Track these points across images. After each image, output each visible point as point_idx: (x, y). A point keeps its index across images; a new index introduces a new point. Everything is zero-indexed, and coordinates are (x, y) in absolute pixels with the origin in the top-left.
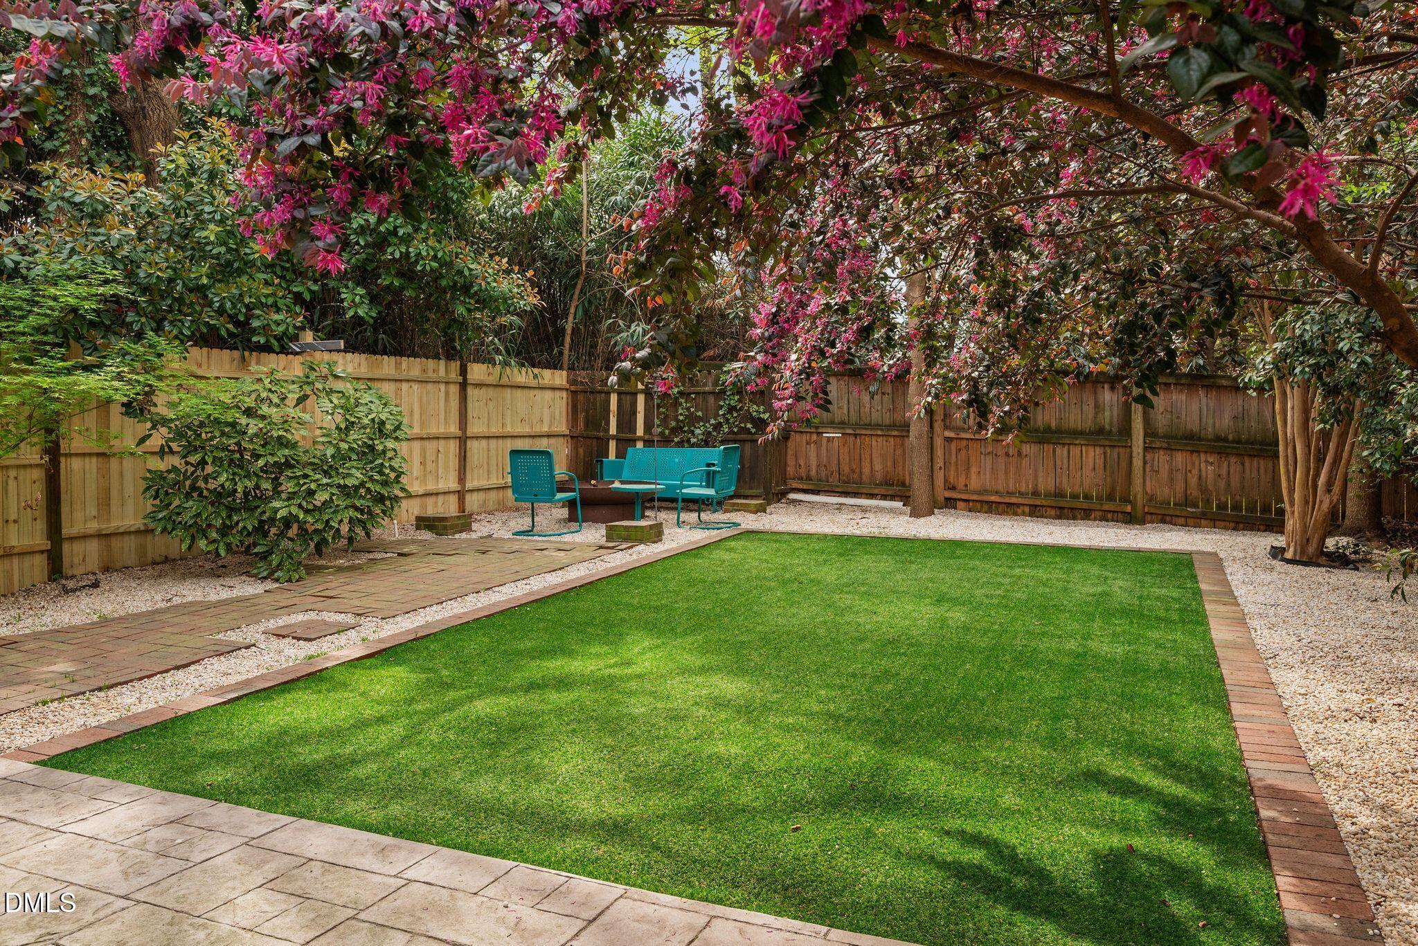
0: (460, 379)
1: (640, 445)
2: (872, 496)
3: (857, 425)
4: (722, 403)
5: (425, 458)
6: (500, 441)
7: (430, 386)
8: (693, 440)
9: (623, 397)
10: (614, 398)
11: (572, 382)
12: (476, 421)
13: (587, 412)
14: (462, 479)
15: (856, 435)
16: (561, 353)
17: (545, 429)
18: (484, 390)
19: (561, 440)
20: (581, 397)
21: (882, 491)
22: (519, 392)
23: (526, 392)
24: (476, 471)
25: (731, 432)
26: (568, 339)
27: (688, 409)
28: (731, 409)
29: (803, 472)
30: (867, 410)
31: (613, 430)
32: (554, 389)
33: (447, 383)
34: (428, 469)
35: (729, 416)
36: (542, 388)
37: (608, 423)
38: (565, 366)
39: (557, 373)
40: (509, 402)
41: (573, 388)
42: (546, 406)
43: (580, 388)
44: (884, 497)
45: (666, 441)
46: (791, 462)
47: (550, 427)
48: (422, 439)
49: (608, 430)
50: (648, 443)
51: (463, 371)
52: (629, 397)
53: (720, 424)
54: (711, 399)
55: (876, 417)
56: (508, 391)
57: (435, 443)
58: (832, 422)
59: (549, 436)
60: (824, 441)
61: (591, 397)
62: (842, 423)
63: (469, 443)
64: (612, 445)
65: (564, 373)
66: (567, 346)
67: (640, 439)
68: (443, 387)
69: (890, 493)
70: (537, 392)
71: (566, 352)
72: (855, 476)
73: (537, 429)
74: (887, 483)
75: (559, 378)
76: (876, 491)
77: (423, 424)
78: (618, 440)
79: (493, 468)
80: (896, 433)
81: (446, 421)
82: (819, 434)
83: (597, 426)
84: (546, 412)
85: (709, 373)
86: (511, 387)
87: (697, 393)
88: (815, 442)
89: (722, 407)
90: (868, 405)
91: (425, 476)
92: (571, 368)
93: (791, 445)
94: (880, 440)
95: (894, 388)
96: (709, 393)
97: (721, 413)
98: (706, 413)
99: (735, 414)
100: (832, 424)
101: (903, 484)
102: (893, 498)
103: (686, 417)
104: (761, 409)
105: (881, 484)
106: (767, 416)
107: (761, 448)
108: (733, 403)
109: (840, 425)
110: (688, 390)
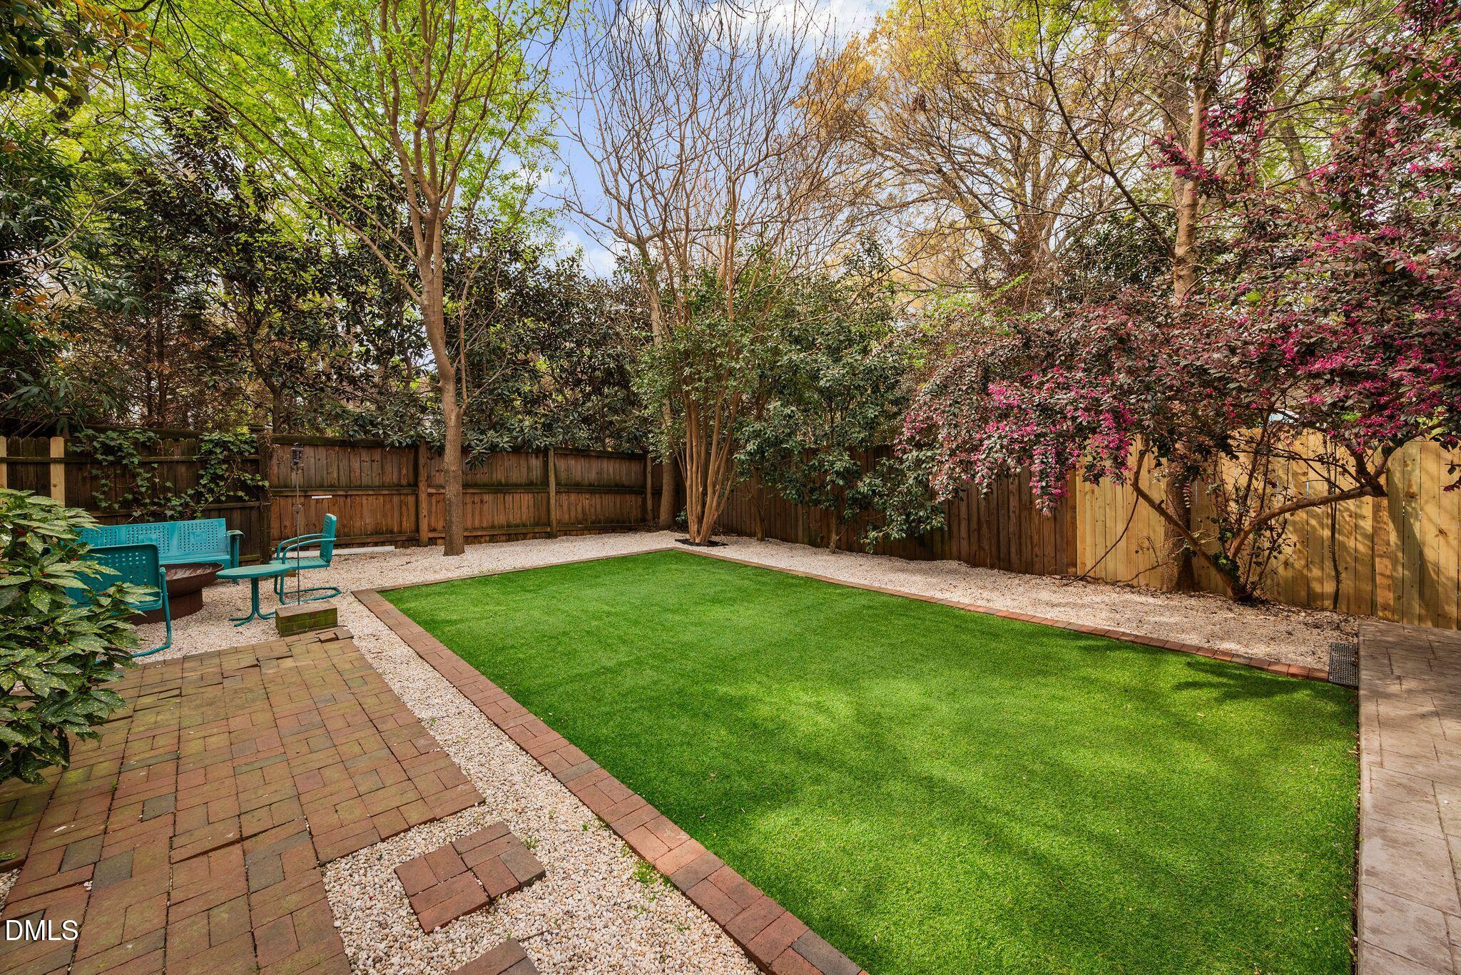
2: (363, 544)
3: (350, 487)
4: (202, 472)
8: (166, 513)
15: (346, 496)
21: (375, 539)
25: (217, 501)
27: (149, 480)
28: (216, 478)
29: (290, 531)
30: (358, 474)
35: (212, 486)
44: (376, 544)
45: (117, 518)
46: (275, 523)
53: (200, 494)
54: (182, 470)
55: (366, 480)
60: (313, 503)
62: (332, 486)
69: (382, 540)
72: (348, 530)
74: (377, 532)
76: (369, 540)
80: (386, 493)
82: (306, 497)
87: (160, 463)
88: (302, 505)
89: (201, 477)
90: (358, 471)
93: (275, 509)
94: (370, 498)
95: (383, 457)
96: (178, 462)
97: (203, 482)
98: (175, 482)
99: (222, 484)
100: (321, 487)
101: (392, 532)
102: (383, 544)
103: (148, 488)
104: (258, 477)
105: (372, 534)
106: (267, 484)
107: (254, 514)
108: (220, 472)
109: (331, 488)
110: (147, 460)
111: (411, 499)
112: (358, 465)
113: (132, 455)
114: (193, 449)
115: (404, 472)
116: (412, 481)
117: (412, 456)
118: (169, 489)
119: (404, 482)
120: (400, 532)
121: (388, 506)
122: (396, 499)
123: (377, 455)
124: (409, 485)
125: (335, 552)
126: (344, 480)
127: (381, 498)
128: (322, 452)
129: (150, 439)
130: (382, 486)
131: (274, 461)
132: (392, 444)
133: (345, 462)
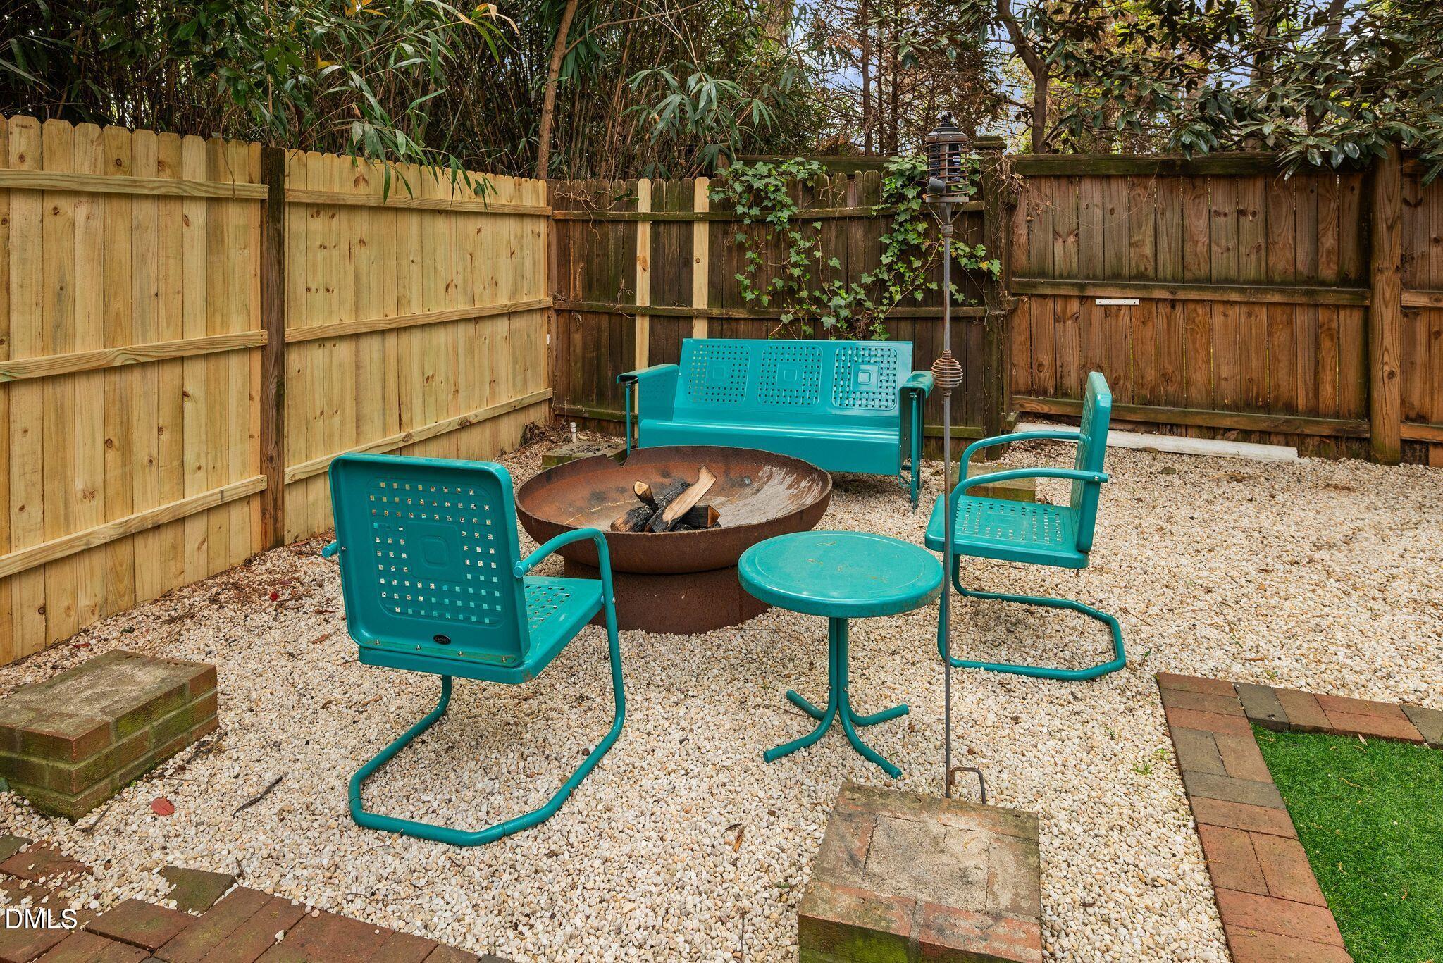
0: (261, 190)
1: (700, 329)
2: (1212, 432)
3: (1180, 280)
4: (885, 239)
5: (126, 426)
6: (392, 340)
7: (143, 210)
8: (828, 321)
9: (662, 228)
10: (644, 233)
11: (559, 202)
12: (319, 297)
13: (589, 262)
14: (271, 459)
15: (1173, 303)
16: (533, 147)
17: (503, 300)
18: (340, 222)
19: (537, 319)
20: (576, 232)
21: (1243, 420)
22: (440, 226)
23: (460, 223)
24: (319, 426)
25: (909, 301)
26: (547, 121)
27: (808, 252)
28: (907, 252)
29: (1046, 378)
30: (1202, 248)
31: (643, 297)
32: (520, 216)
33: (214, 201)
34: (141, 454)
35: (902, 267)
36: (494, 215)
37: (632, 284)
38: (543, 173)
39: (528, 184)
40: (414, 244)
41: (559, 214)
42: (504, 253)
43: (573, 213)
44: (1245, 436)
45: (761, 323)
46: (1020, 357)
47: (513, 294)
48: (107, 370)
49: (633, 298)
50: (721, 326)
51: (273, 171)
52: (675, 230)
53: (881, 285)
54: (857, 233)
55: (1222, 264)
56: (413, 222)
57: (169, 375)
58: (1117, 275)
59: (511, 314)
60: (1097, 315)
61: (596, 230)
62: (1141, 276)
63: (294, 360)
64: (642, 328)
65: (542, 184)
66: (546, 134)
67: (700, 315)
68: (197, 213)
69: (1263, 426)
70: (483, 223)
71: (544, 147)
72: (1171, 389)
73: (485, 304)
74: (1245, 404)
75: (533, 193)
76: (1227, 423)
77: (110, 330)
78: (654, 317)
79: (373, 408)
80: (1277, 298)
81: (211, 304)
82: (1084, 299)
83: (609, 289)
84: (505, 266)
85: (851, 177)
86: (421, 211)
87: (825, 220)
88: (1075, 317)
89: (884, 249)
90: (1203, 239)
91: (127, 478)
92: (554, 175)
93: (1020, 322)
94: (1233, 312)
95: (1269, 201)
96: (852, 218)
97: (886, 260)
98: (846, 260)
99: (917, 264)
100: (1117, 278)
101: (1290, 408)
102: (1264, 437)
103: (806, 269)
104: (981, 251)
105: (1236, 407)
106: (996, 267)
107: (975, 334)
108: (913, 239)
109: (1138, 280)
110: (806, 214)
111: (1349, 322)
112: (1202, 223)
113: (783, 206)
114: (873, 192)
115: (1329, 241)
116: (1352, 270)
117: (1354, 198)
118: (834, 273)
119: (1328, 271)
120: (1314, 411)
121: (1281, 337)
122: (1303, 318)
123: (1254, 197)
124: (1344, 280)
125: (1116, 438)
126: (1168, 264)
127: (1263, 313)
128: (1119, 192)
129: (812, 174)
130: (1267, 282)
131: (1021, 216)
132: (1302, 162)
133: (1171, 216)
